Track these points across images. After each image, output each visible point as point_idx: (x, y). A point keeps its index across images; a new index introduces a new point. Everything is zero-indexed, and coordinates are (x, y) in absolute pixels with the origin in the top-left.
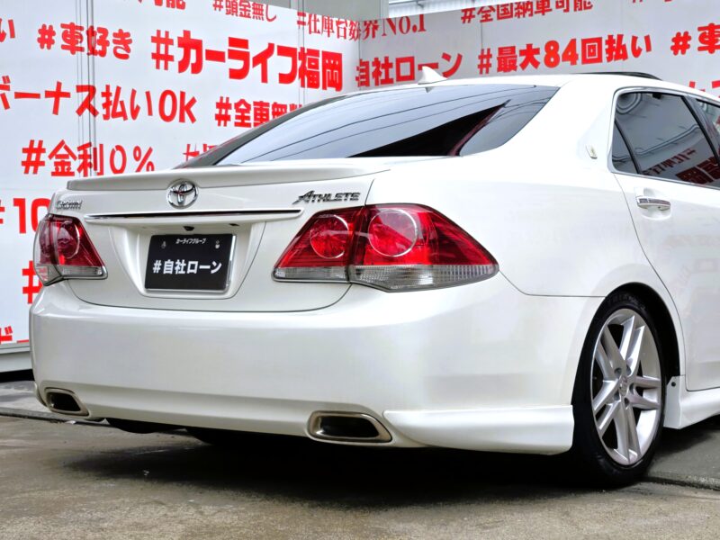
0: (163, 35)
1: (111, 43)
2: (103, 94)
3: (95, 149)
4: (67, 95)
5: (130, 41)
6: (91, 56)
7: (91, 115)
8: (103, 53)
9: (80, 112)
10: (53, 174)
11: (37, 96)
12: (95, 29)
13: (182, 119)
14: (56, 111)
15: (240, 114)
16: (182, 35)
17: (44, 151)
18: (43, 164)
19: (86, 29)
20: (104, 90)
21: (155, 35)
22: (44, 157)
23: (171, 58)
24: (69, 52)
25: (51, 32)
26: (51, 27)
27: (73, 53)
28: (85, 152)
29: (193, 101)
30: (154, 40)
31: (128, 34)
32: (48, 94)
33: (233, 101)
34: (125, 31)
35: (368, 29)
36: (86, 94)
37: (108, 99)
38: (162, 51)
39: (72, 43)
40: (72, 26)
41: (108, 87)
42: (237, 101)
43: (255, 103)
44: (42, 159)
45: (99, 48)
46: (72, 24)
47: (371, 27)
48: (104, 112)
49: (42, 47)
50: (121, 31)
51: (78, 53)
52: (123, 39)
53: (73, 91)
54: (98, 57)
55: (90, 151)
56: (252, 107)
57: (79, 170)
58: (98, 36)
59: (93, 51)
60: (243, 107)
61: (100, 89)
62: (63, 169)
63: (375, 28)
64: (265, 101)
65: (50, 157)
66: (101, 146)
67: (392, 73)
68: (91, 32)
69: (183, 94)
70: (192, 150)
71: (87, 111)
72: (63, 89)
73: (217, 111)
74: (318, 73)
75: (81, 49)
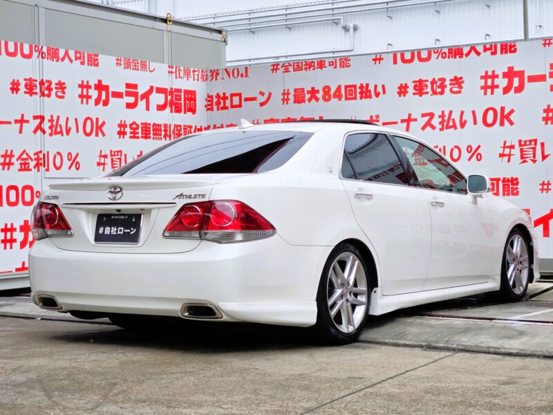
0: (85, 83)
1: (54, 89)
2: (49, 121)
3: (44, 155)
4: (27, 122)
5: (65, 88)
6: (42, 98)
7: (42, 134)
8: (49, 96)
9: (35, 132)
10: (20, 170)
11: (10, 123)
12: (44, 81)
13: (97, 135)
14: (21, 132)
15: (132, 131)
16: (97, 83)
17: (14, 156)
18: (13, 164)
19: (39, 81)
20: (50, 118)
21: (80, 83)
22: (14, 160)
23: (90, 97)
24: (28, 95)
25: (18, 84)
26: (18, 81)
27: (31, 96)
28: (38, 156)
29: (104, 123)
30: (80, 86)
31: (64, 83)
32: (16, 121)
33: (128, 123)
34: (62, 82)
35: (212, 75)
36: (39, 121)
37: (52, 124)
38: (85, 93)
39: (30, 90)
40: (30, 80)
41: (52, 116)
42: (131, 122)
43: (142, 124)
44: (12, 161)
45: (46, 92)
46: (30, 78)
47: (215, 74)
48: (50, 131)
49: (13, 93)
50: (60, 81)
51: (34, 96)
52: (61, 86)
53: (31, 119)
54: (46, 98)
55: (41, 156)
56: (140, 126)
57: (35, 167)
58: (46, 85)
59: (43, 94)
60: (134, 126)
61: (47, 118)
62: (25, 167)
63: (217, 74)
64: (148, 122)
65: (18, 160)
66: (48, 152)
67: (228, 103)
68: (42, 83)
69: (97, 119)
70: (103, 154)
71: (39, 131)
72: (25, 118)
73: (119, 129)
74: (181, 104)
75: (36, 93)
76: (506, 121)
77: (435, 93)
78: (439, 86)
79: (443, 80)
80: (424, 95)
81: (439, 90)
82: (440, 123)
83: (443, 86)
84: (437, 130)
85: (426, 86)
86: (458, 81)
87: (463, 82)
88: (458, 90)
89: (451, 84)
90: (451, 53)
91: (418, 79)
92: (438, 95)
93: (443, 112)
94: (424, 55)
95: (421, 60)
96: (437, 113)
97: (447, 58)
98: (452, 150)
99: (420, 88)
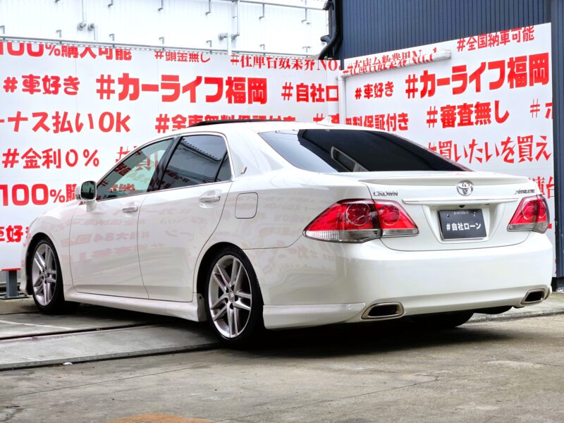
76: (122, 128)
77: (47, 91)
78: (52, 85)
79: (57, 79)
80: (35, 93)
81: (52, 89)
82: (54, 124)
83: (56, 85)
84: (51, 131)
85: (38, 83)
86: (72, 82)
87: (78, 83)
88: (73, 90)
89: (65, 84)
90: (65, 51)
91: (28, 75)
92: (52, 95)
93: (57, 113)
94: (35, 49)
95: (31, 53)
96: (51, 114)
97: (60, 56)
98: (68, 154)
99: (30, 84)
